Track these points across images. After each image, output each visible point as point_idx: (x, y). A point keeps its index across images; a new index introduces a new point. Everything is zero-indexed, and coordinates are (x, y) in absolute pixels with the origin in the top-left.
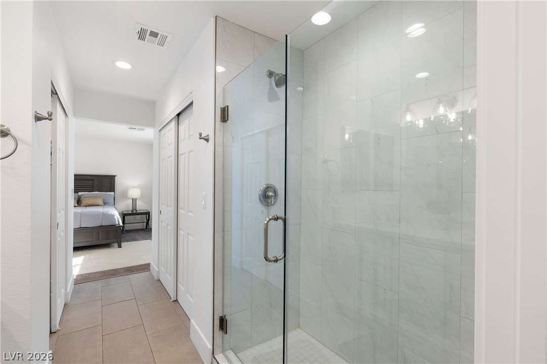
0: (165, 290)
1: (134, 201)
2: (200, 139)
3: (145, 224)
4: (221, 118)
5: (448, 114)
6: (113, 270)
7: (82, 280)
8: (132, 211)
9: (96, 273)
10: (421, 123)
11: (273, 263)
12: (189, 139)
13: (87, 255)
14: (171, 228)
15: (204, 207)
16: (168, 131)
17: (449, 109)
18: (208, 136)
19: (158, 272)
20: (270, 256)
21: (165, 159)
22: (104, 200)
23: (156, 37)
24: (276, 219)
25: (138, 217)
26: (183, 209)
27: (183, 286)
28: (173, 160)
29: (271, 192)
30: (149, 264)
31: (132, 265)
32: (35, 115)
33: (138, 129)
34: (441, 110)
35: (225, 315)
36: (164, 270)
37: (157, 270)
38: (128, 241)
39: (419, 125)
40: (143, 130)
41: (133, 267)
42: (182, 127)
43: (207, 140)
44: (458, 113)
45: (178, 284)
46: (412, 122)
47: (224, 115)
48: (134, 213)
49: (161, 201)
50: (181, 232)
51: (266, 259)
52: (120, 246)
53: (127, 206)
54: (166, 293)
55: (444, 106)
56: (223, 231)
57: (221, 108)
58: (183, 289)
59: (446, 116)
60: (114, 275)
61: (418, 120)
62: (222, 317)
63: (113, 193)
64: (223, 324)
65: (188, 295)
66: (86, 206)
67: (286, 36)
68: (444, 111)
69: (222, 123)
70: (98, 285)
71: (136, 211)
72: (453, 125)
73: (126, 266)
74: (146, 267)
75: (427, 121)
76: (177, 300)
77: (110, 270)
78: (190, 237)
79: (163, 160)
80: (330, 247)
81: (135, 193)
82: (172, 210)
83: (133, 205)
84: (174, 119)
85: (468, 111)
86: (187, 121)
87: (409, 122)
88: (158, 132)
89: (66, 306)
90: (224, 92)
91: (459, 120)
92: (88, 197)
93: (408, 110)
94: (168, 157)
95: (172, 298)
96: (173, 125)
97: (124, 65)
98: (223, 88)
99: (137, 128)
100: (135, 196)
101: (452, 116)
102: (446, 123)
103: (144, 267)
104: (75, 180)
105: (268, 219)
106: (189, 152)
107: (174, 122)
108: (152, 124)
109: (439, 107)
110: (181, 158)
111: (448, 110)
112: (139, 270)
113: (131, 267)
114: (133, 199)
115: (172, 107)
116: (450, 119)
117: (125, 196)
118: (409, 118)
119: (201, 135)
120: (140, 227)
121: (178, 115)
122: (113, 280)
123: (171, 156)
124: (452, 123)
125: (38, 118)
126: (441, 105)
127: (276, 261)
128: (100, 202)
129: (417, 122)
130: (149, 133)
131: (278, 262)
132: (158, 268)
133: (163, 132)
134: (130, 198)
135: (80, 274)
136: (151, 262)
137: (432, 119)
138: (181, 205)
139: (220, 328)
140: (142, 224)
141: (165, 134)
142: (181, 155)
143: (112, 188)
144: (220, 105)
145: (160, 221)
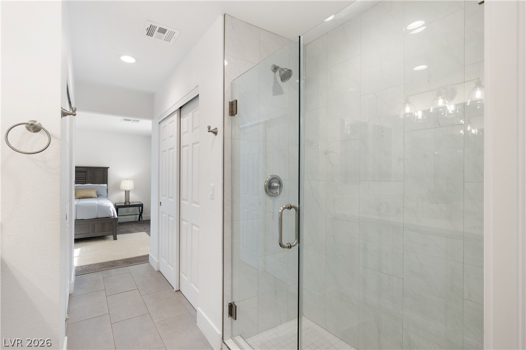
0: (166, 281)
1: (127, 193)
2: (209, 132)
3: (138, 216)
4: (230, 112)
5: (447, 105)
6: (112, 261)
7: (83, 271)
8: (125, 203)
9: (95, 264)
10: (419, 114)
11: (286, 249)
12: (193, 131)
13: (84, 248)
14: (174, 219)
15: (212, 198)
16: (170, 123)
17: (448, 100)
18: (216, 129)
19: (158, 263)
20: (284, 243)
21: (166, 151)
22: (97, 192)
23: (164, 33)
24: (290, 208)
25: (131, 209)
26: (186, 200)
27: (186, 276)
28: (175, 151)
29: (276, 183)
30: (148, 256)
31: (130, 257)
32: (62, 111)
33: (134, 120)
34: (440, 102)
35: (234, 302)
36: (165, 261)
37: (157, 261)
38: (122, 233)
39: (417, 116)
40: (138, 121)
41: (131, 258)
42: (184, 119)
43: (216, 133)
44: (457, 105)
45: (181, 274)
46: (410, 114)
47: (233, 109)
48: (127, 205)
49: (161, 192)
50: (183, 223)
51: (281, 245)
52: (115, 239)
53: (120, 198)
54: (168, 283)
55: (443, 98)
56: (232, 221)
57: (229, 102)
58: (186, 279)
59: (445, 108)
60: (113, 266)
61: (417, 112)
62: (231, 303)
63: (105, 185)
64: (232, 310)
65: (192, 285)
66: (79, 199)
67: (300, 36)
68: (443, 103)
69: (231, 117)
70: (100, 276)
71: (129, 203)
72: (452, 116)
73: (125, 258)
74: (144, 259)
75: (426, 112)
76: (179, 290)
77: (109, 262)
78: (194, 227)
79: (163, 152)
80: (334, 237)
81: (128, 185)
82: (174, 201)
83: (126, 197)
84: (176, 112)
85: (467, 103)
86: (190, 114)
87: (408, 114)
88: (158, 124)
89: (71, 296)
90: (232, 87)
91: (458, 111)
92: (82, 189)
93: (407, 102)
94: (170, 149)
95: (175, 288)
96: (175, 117)
97: (128, 59)
98: (232, 83)
99: (132, 119)
100: (128, 188)
101: (451, 108)
102: (445, 114)
103: (142, 259)
104: (76, 172)
105: (282, 208)
106: (193, 144)
107: (176, 114)
108: (150, 115)
109: (438, 99)
110: (184, 150)
111: (447, 102)
112: (139, 262)
113: (129, 259)
114: (126, 191)
115: (174, 100)
116: (448, 111)
117: (117, 188)
118: (408, 110)
119: (209, 128)
120: (133, 220)
121: (181, 108)
122: (113, 271)
123: (173, 148)
124: (451, 114)
125: (64, 114)
126: (440, 98)
127: (290, 247)
128: (94, 194)
129: (416, 114)
130: (145, 125)
131: (292, 248)
132: (158, 259)
133: (163, 124)
134: (122, 190)
135: (79, 265)
136: (150, 254)
137: (431, 111)
138: (183, 196)
139: (229, 314)
140: (135, 216)
141: (166, 126)
142: (183, 147)
143: (105, 180)
144: (229, 99)
145: (160, 213)
